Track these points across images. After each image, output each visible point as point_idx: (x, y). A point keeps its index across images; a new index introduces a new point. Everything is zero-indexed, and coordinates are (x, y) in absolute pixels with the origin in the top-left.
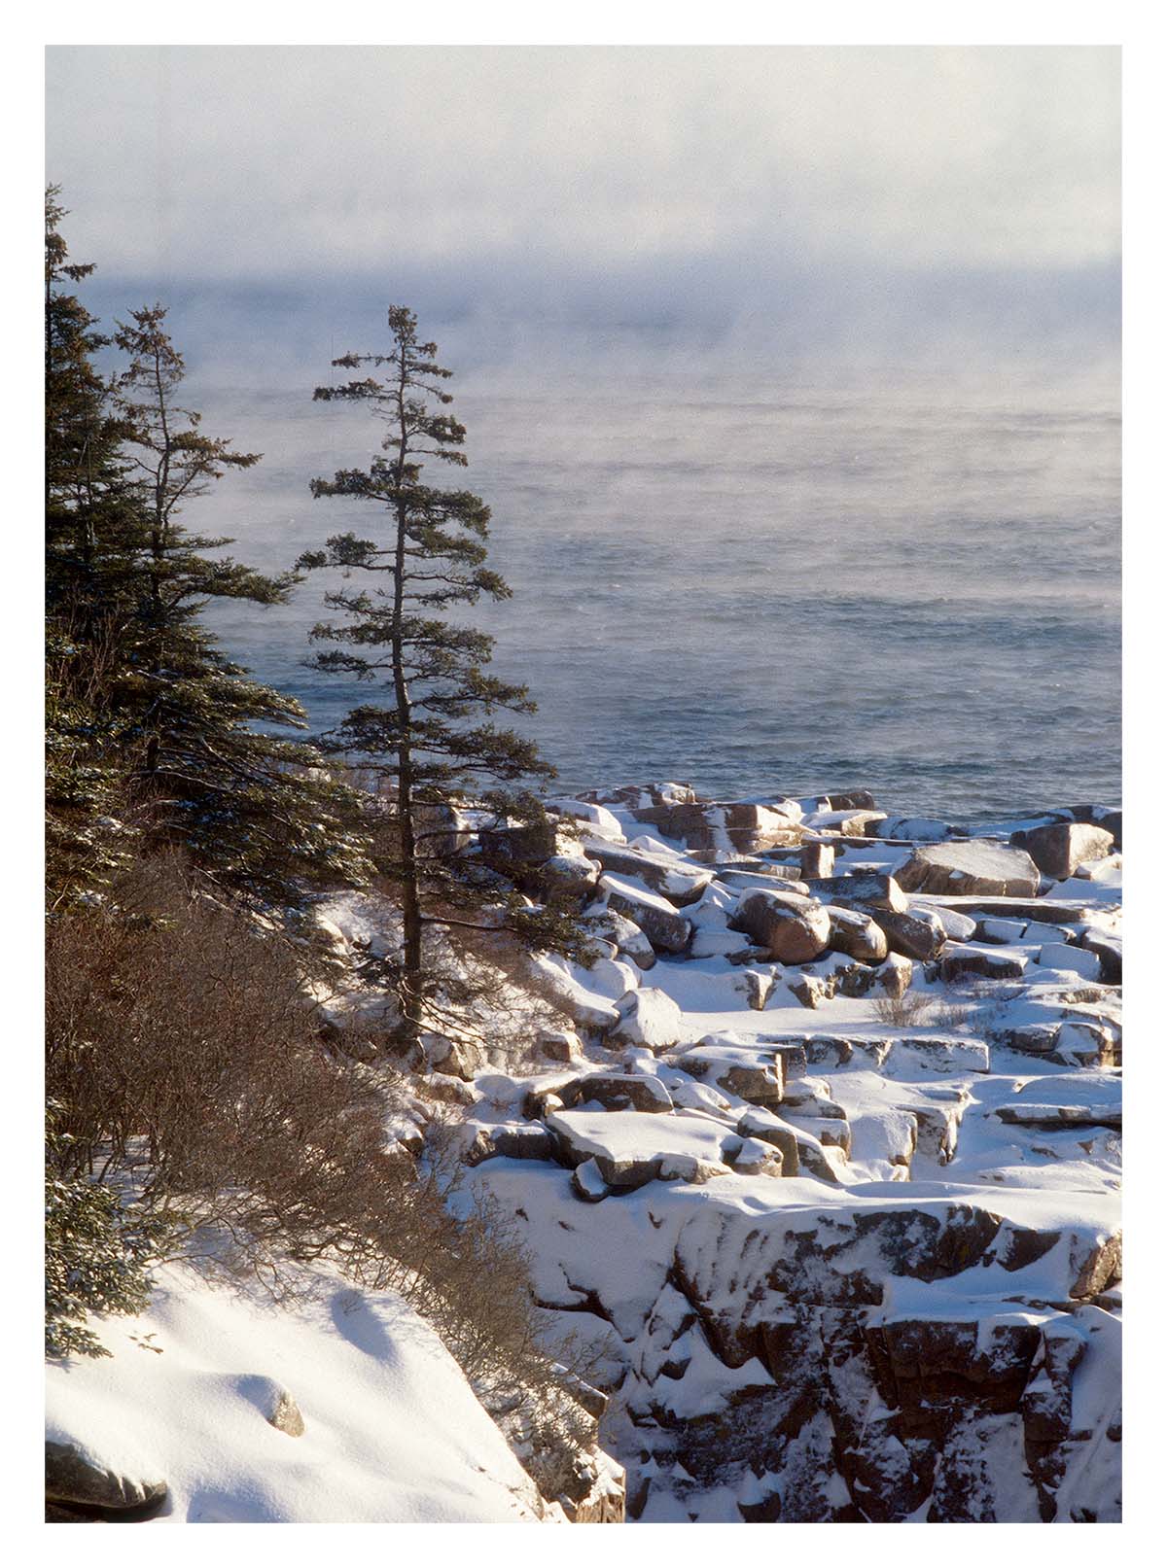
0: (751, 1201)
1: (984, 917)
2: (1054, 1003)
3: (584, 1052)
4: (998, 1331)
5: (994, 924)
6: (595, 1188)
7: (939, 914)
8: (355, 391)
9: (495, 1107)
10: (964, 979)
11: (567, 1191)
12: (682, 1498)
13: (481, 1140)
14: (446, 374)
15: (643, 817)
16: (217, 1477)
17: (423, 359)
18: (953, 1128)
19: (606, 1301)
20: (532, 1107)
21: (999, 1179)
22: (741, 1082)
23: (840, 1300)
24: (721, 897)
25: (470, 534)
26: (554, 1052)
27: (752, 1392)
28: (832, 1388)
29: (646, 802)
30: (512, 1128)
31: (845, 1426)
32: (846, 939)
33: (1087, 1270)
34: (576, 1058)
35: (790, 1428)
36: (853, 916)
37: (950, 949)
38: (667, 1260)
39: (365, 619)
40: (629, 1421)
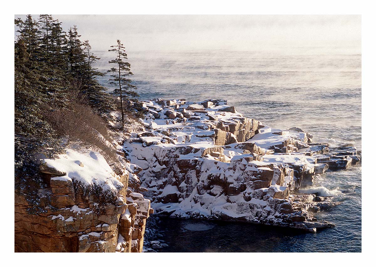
0: (164, 146)
1: (196, 113)
2: (203, 122)
3: (145, 130)
4: (193, 160)
5: (197, 114)
6: (145, 145)
7: (190, 113)
8: (113, 50)
9: (134, 137)
10: (193, 120)
11: (142, 146)
12: (156, 181)
13: (131, 140)
14: (124, 48)
15: (156, 102)
16: (72, 171)
17: (121, 46)
18: (190, 137)
19: (146, 159)
20: (138, 136)
21: (195, 143)
22: (164, 133)
23: (174, 157)
24: (163, 111)
25: (128, 68)
26: (142, 130)
27: (164, 169)
28: (173, 168)
29: (157, 100)
30: (135, 139)
31: (175, 172)
32: (178, 116)
33: (203, 153)
34: (144, 130)
35: (168, 173)
36: (179, 113)
37: (191, 117)
38: (154, 154)
39: (116, 78)
40: (149, 173)
